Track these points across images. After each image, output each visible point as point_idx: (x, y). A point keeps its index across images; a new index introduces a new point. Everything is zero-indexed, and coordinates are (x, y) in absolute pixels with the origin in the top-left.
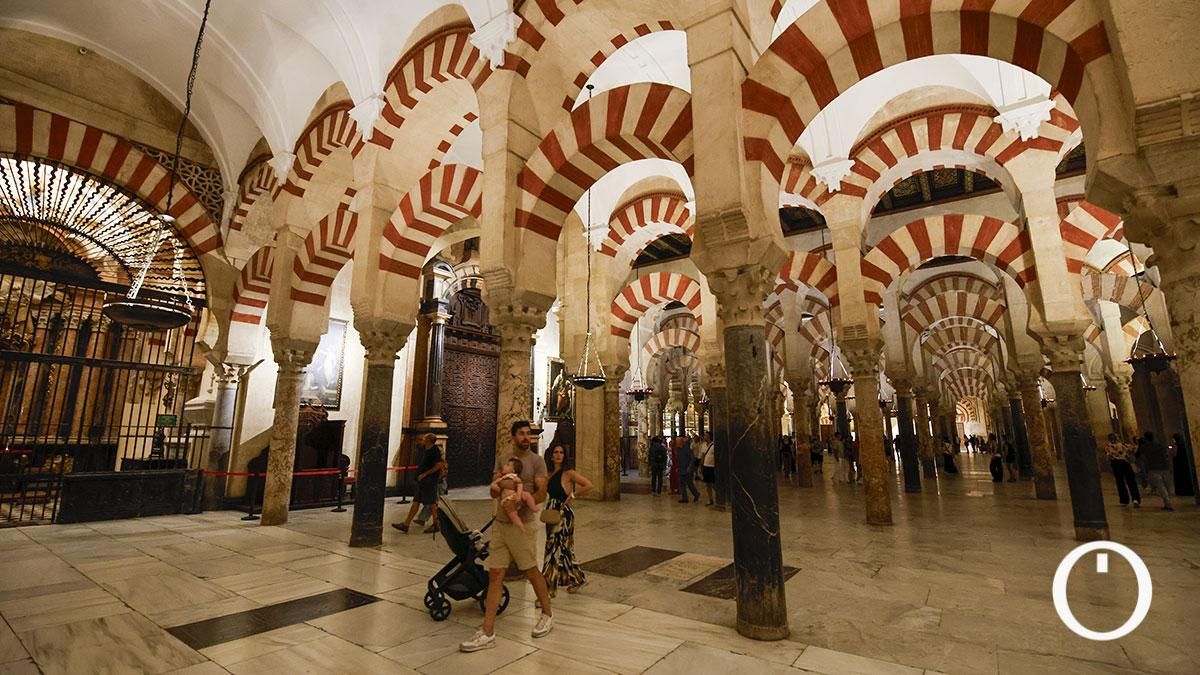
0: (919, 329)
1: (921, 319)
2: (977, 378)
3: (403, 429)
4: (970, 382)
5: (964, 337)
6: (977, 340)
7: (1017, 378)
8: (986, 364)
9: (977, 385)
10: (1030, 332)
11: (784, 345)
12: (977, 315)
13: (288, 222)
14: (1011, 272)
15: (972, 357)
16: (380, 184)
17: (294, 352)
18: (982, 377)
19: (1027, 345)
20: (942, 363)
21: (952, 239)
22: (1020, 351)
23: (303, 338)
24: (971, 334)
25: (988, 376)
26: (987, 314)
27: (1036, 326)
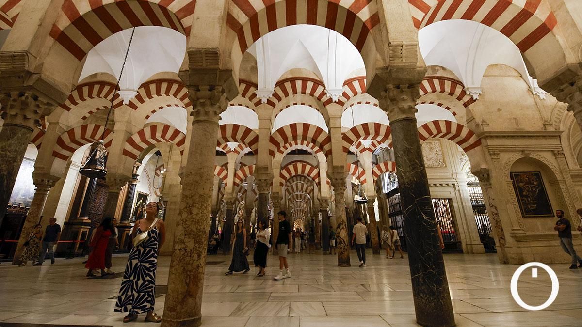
0: (290, 194)
1: (291, 191)
2: (302, 212)
3: (65, 222)
4: (300, 213)
5: (301, 197)
6: (304, 198)
7: (314, 212)
8: (306, 207)
9: (302, 215)
10: (318, 199)
11: (246, 195)
12: (306, 191)
13: (59, 121)
14: (315, 182)
15: (302, 204)
16: (129, 122)
17: (48, 181)
18: (304, 212)
19: (317, 202)
20: (293, 207)
21: (303, 171)
22: (315, 204)
23: (55, 175)
24: (303, 196)
25: (306, 212)
26: (308, 191)
27: (319, 197)
